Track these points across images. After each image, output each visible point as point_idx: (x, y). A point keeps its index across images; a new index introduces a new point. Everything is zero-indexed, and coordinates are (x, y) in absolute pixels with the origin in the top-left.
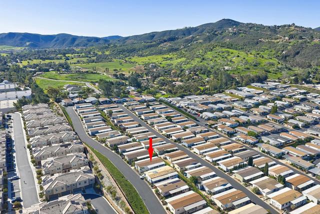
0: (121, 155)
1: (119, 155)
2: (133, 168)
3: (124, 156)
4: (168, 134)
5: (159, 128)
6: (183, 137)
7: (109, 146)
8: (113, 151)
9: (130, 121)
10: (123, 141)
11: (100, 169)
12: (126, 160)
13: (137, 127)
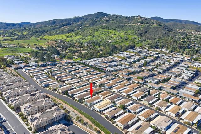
0: (71, 97)
1: (70, 98)
2: (83, 104)
3: (74, 97)
4: (94, 82)
5: (86, 79)
6: (104, 83)
7: (61, 93)
8: (65, 96)
9: (66, 76)
10: (70, 88)
11: (64, 107)
12: (76, 100)
13: (71, 79)
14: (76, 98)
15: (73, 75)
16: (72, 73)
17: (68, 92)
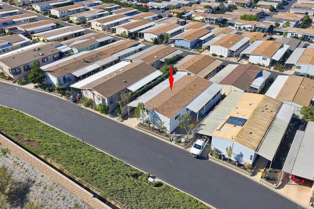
0: (63, 91)
1: (56, 95)
2: (132, 123)
3: (78, 91)
4: (132, 31)
5: (105, 24)
6: (170, 32)
7: (8, 74)
8: (31, 86)
9: (32, 20)
10: (48, 53)
12: (90, 104)
13: (53, 28)
14: (88, 95)
15: (56, 17)
16: (55, 12)
17: (43, 68)
